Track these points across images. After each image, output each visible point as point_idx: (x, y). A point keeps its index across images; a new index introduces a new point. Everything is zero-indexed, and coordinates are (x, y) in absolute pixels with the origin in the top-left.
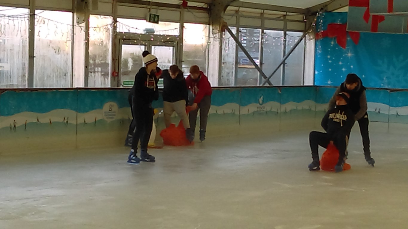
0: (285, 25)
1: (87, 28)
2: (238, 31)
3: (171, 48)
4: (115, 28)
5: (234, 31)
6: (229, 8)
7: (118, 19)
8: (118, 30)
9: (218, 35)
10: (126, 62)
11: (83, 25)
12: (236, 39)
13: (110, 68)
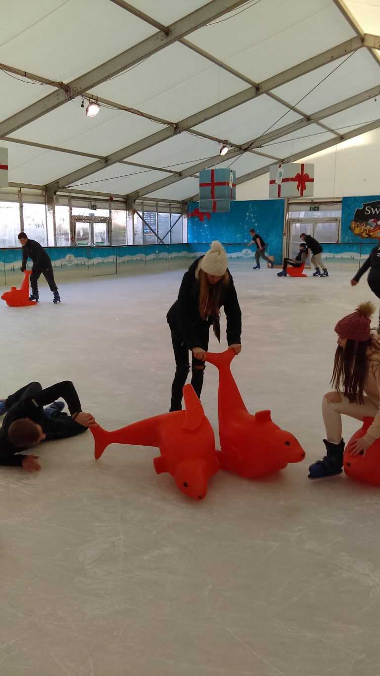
0: (170, 210)
1: (54, 213)
2: (143, 214)
3: (105, 224)
4: (71, 213)
5: (141, 214)
6: (137, 201)
7: (72, 208)
8: (73, 214)
9: (131, 216)
10: (79, 232)
11: (52, 211)
12: (142, 218)
13: (70, 236)
